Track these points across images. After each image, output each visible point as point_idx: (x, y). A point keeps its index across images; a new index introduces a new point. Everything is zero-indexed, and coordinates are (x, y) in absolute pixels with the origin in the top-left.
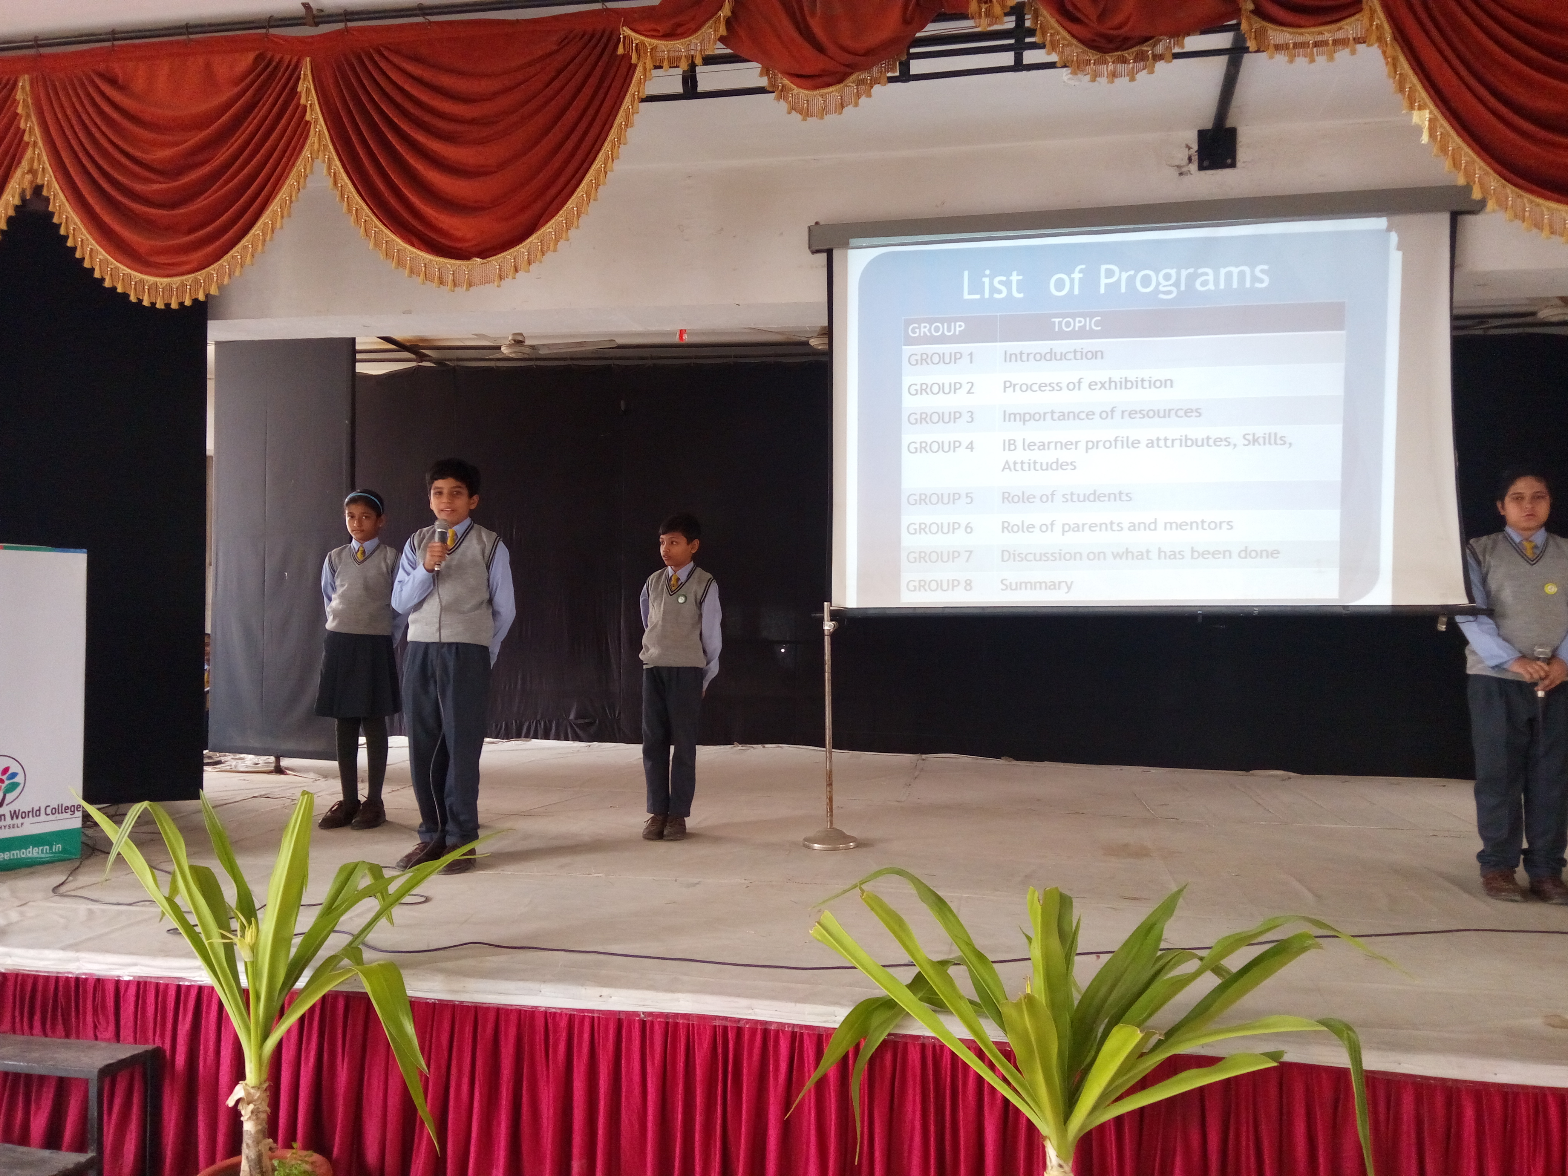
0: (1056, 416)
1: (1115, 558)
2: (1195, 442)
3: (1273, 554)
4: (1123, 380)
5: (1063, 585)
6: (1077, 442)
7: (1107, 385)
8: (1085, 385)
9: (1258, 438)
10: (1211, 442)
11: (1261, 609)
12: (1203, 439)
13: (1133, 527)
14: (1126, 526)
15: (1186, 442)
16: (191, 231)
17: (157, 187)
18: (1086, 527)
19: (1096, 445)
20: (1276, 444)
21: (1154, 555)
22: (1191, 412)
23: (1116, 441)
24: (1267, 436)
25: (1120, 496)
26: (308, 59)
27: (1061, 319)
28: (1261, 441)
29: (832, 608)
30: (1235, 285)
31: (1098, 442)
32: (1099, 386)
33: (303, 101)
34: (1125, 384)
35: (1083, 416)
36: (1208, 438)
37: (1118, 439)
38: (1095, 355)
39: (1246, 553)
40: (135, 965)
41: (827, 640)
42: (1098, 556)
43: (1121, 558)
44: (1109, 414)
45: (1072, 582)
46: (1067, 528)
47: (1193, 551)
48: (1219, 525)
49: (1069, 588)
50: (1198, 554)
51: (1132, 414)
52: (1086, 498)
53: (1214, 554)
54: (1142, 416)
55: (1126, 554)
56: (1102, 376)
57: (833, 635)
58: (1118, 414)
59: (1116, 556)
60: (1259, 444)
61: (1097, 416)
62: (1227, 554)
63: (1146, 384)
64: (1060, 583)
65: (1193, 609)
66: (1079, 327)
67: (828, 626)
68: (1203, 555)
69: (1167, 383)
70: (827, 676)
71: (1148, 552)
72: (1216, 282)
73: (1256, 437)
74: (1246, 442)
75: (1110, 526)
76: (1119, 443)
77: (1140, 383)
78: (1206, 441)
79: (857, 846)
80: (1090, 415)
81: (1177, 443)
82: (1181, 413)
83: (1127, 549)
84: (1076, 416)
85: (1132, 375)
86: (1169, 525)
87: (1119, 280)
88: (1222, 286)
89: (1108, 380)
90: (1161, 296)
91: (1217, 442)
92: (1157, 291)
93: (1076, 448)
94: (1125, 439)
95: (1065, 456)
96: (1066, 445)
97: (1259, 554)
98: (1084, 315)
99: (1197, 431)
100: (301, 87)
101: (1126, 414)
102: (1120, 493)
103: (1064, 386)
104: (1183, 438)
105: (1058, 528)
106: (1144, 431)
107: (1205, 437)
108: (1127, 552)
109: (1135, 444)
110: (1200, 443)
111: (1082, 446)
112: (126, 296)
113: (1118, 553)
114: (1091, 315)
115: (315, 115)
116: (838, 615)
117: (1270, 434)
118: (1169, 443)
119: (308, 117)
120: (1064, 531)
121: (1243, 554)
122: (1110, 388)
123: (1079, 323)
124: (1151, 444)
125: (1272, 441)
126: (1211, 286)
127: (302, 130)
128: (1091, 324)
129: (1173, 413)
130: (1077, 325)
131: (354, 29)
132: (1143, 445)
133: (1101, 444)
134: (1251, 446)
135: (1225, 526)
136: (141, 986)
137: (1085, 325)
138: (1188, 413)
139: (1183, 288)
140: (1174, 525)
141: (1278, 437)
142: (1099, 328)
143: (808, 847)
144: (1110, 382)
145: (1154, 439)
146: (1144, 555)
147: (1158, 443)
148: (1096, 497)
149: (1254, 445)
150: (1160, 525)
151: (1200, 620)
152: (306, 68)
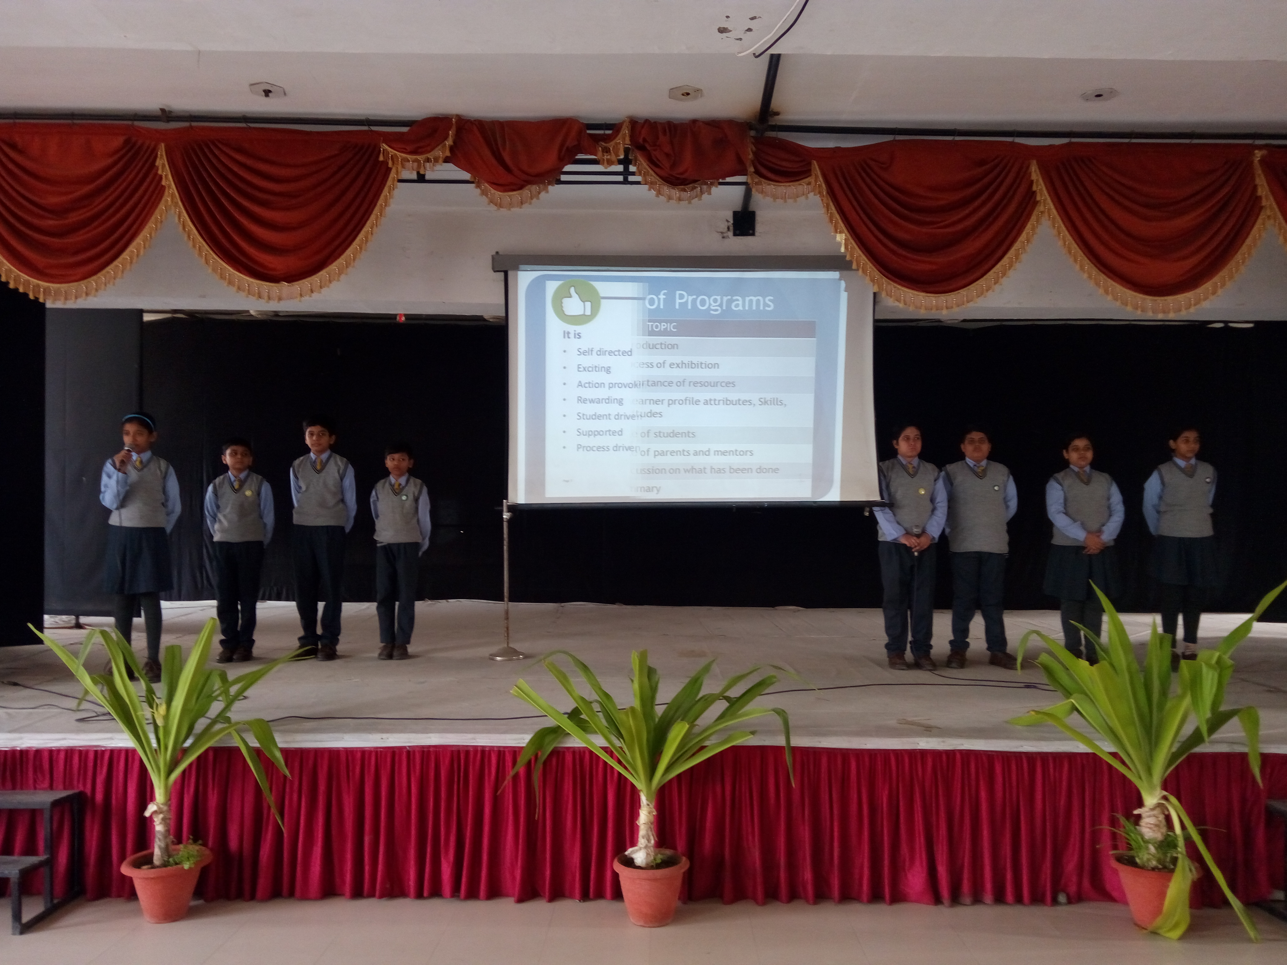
0: (650, 383)
1: (685, 472)
2: (732, 403)
3: (775, 470)
4: (690, 363)
5: (655, 489)
6: (663, 400)
7: (680, 366)
8: (667, 365)
9: (768, 400)
10: (741, 402)
11: (769, 503)
12: (736, 401)
13: (696, 453)
14: (692, 452)
15: (727, 402)
16: (76, 253)
17: (50, 223)
18: (669, 453)
19: (674, 402)
20: (777, 405)
21: (708, 471)
22: (729, 384)
23: (686, 400)
24: (772, 400)
25: (689, 434)
26: (163, 145)
27: (652, 323)
28: (769, 402)
29: (508, 504)
30: (754, 308)
31: (675, 400)
32: (676, 365)
33: (160, 172)
34: (692, 365)
35: (666, 384)
36: (739, 400)
37: (688, 399)
38: (673, 346)
39: (761, 470)
40: (65, 739)
41: (505, 525)
42: (675, 471)
43: (689, 472)
44: (681, 383)
45: (660, 487)
46: (657, 453)
47: (731, 468)
48: (744, 453)
49: (658, 491)
50: (735, 470)
51: (695, 384)
52: (668, 435)
53: (743, 470)
54: (701, 385)
55: (692, 470)
56: (677, 359)
57: (510, 521)
58: (687, 383)
59: (686, 471)
60: (768, 405)
61: (674, 385)
62: (750, 470)
63: (703, 366)
64: (653, 487)
65: (730, 504)
66: (664, 329)
67: (506, 516)
68: (736, 471)
69: (716, 366)
70: (505, 548)
71: (705, 468)
72: (744, 306)
73: (766, 400)
74: (761, 403)
75: (683, 453)
76: (688, 402)
77: (700, 365)
78: (738, 402)
79: (524, 658)
80: (670, 383)
81: (721, 402)
82: (723, 384)
83: (692, 467)
84: (662, 384)
85: (695, 359)
86: (717, 452)
87: (687, 301)
88: (747, 308)
89: (680, 362)
90: (712, 312)
91: (744, 402)
92: (709, 309)
93: (662, 404)
94: (691, 399)
95: (656, 408)
96: (656, 402)
97: (768, 470)
98: (666, 322)
99: (733, 396)
100: (158, 162)
101: (692, 384)
102: (689, 432)
103: (655, 365)
104: (725, 400)
105: (652, 453)
106: (702, 395)
107: (737, 399)
108: (693, 468)
109: (697, 402)
110: (734, 403)
111: (666, 402)
112: (26, 295)
113: (687, 470)
114: (671, 322)
115: (168, 181)
116: (514, 509)
117: (774, 399)
118: (717, 402)
119: (163, 183)
120: (655, 456)
121: (759, 471)
122: (682, 367)
123: (663, 326)
124: (706, 403)
125: (775, 403)
126: (741, 308)
127: (159, 191)
128: (671, 327)
129: (719, 384)
130: (663, 327)
131: (197, 127)
132: (701, 403)
133: (677, 402)
134: (763, 406)
135: (749, 453)
136: (69, 752)
137: (667, 328)
138: (728, 384)
139: (724, 308)
140: (720, 453)
141: (779, 400)
142: (675, 330)
143: (493, 659)
144: (683, 363)
145: (708, 399)
146: (702, 471)
147: (710, 402)
148: (674, 434)
149: (765, 405)
150: (712, 453)
151: (734, 510)
152: (162, 150)
